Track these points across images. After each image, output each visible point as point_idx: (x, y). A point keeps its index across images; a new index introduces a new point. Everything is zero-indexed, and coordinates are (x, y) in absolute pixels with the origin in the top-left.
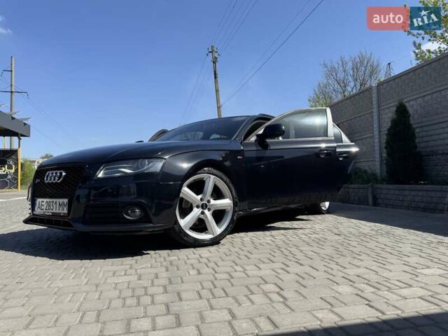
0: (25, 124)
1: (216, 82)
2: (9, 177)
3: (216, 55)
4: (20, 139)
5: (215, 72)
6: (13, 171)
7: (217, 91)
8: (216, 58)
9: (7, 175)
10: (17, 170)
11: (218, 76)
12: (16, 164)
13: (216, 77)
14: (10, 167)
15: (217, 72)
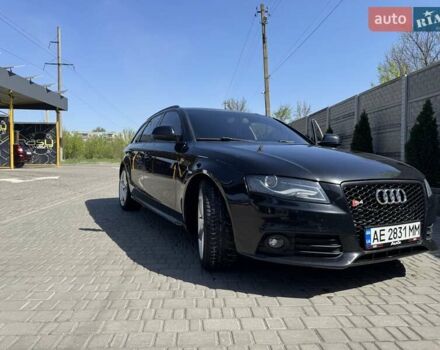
0: (62, 97)
1: (264, 48)
2: (49, 151)
3: (266, 15)
4: (58, 113)
5: (264, 35)
6: (52, 146)
7: (265, 58)
8: (265, 19)
9: (46, 150)
10: (55, 145)
11: (267, 40)
12: (55, 139)
13: (264, 42)
14: (49, 142)
15: (267, 35)
